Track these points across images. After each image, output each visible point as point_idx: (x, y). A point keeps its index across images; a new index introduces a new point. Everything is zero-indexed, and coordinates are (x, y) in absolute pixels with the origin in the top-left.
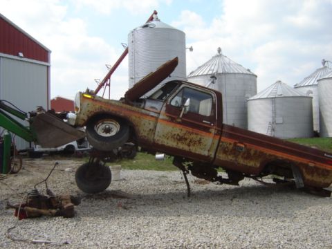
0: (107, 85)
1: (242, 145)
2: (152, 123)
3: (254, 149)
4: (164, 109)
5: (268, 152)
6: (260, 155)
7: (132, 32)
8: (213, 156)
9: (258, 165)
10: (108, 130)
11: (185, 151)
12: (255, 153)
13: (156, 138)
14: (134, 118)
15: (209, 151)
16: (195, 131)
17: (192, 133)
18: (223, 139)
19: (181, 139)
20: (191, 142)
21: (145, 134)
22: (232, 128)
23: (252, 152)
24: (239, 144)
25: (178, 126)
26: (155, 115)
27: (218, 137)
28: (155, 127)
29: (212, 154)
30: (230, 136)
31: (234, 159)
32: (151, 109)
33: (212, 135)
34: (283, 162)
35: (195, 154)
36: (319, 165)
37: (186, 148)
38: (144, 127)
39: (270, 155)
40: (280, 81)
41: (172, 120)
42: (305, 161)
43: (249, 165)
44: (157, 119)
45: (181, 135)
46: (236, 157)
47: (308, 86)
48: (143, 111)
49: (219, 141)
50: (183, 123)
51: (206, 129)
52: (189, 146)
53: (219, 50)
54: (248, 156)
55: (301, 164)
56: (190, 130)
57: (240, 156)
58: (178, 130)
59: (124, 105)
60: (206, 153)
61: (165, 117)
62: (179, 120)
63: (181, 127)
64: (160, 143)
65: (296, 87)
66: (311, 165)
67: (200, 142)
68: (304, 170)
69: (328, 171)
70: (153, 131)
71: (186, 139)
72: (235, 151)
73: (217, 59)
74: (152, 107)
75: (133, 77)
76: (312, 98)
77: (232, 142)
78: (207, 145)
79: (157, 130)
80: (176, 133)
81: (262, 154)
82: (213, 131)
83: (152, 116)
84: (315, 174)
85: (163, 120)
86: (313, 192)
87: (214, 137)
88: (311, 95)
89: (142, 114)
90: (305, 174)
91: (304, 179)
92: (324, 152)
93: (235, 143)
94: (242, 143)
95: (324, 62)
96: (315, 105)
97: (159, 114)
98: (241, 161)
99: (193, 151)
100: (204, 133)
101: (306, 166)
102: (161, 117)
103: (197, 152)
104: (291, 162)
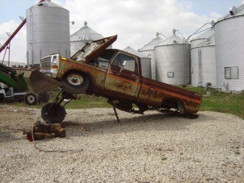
0: (7, 48)
1: (153, 89)
2: (103, 76)
3: (159, 91)
4: (110, 67)
5: (167, 93)
6: (162, 95)
7: (31, 8)
8: (137, 96)
9: (161, 101)
10: (75, 81)
11: (122, 93)
12: (160, 94)
13: (106, 85)
14: (93, 73)
15: (135, 93)
16: (128, 80)
17: (126, 82)
18: (143, 85)
19: (120, 86)
20: (126, 88)
21: (99, 83)
22: (147, 79)
23: (158, 93)
24: (151, 89)
25: (118, 77)
26: (105, 71)
27: (140, 84)
28: (105, 79)
29: (137, 95)
30: (147, 84)
31: (148, 98)
32: (103, 68)
33: (137, 83)
34: (175, 98)
35: (127, 95)
36: (193, 100)
37: (122, 91)
38: (99, 79)
39: (168, 95)
40: (129, 47)
41: (115, 74)
42: (185, 98)
43: (156, 101)
44: (106, 73)
45: (120, 83)
46: (149, 96)
47: (147, 50)
48: (98, 69)
49: (141, 87)
50: (121, 76)
51: (134, 80)
52: (124, 90)
53: (86, 23)
54: (156, 96)
55: (183, 99)
56: (125, 80)
57: (151, 96)
58: (118, 80)
59: (87, 65)
60: (133, 94)
61: (111, 72)
62: (119, 74)
63: (120, 78)
64: (108, 88)
65: (139, 51)
66: (189, 100)
67: (130, 87)
68: (185, 103)
69: (197, 104)
70: (104, 81)
71: (123, 86)
72: (149, 93)
73: (85, 30)
74: (103, 66)
75: (31, 42)
76: (150, 59)
77: (148, 87)
78: (134, 89)
79: (106, 81)
80: (117, 82)
81: (163, 94)
82: (137, 81)
83: (103, 72)
84: (190, 105)
85: (110, 74)
86: (188, 116)
87: (138, 85)
88: (150, 57)
89: (97, 70)
90: (185, 106)
91: (184, 108)
92: (195, 93)
93: (149, 88)
94: (153, 88)
95: (158, 34)
96: (153, 63)
97: (107, 70)
98: (152, 99)
99: (126, 93)
100: (132, 82)
101: (186, 101)
102: (108, 72)
103: (129, 94)
104: (179, 99)
